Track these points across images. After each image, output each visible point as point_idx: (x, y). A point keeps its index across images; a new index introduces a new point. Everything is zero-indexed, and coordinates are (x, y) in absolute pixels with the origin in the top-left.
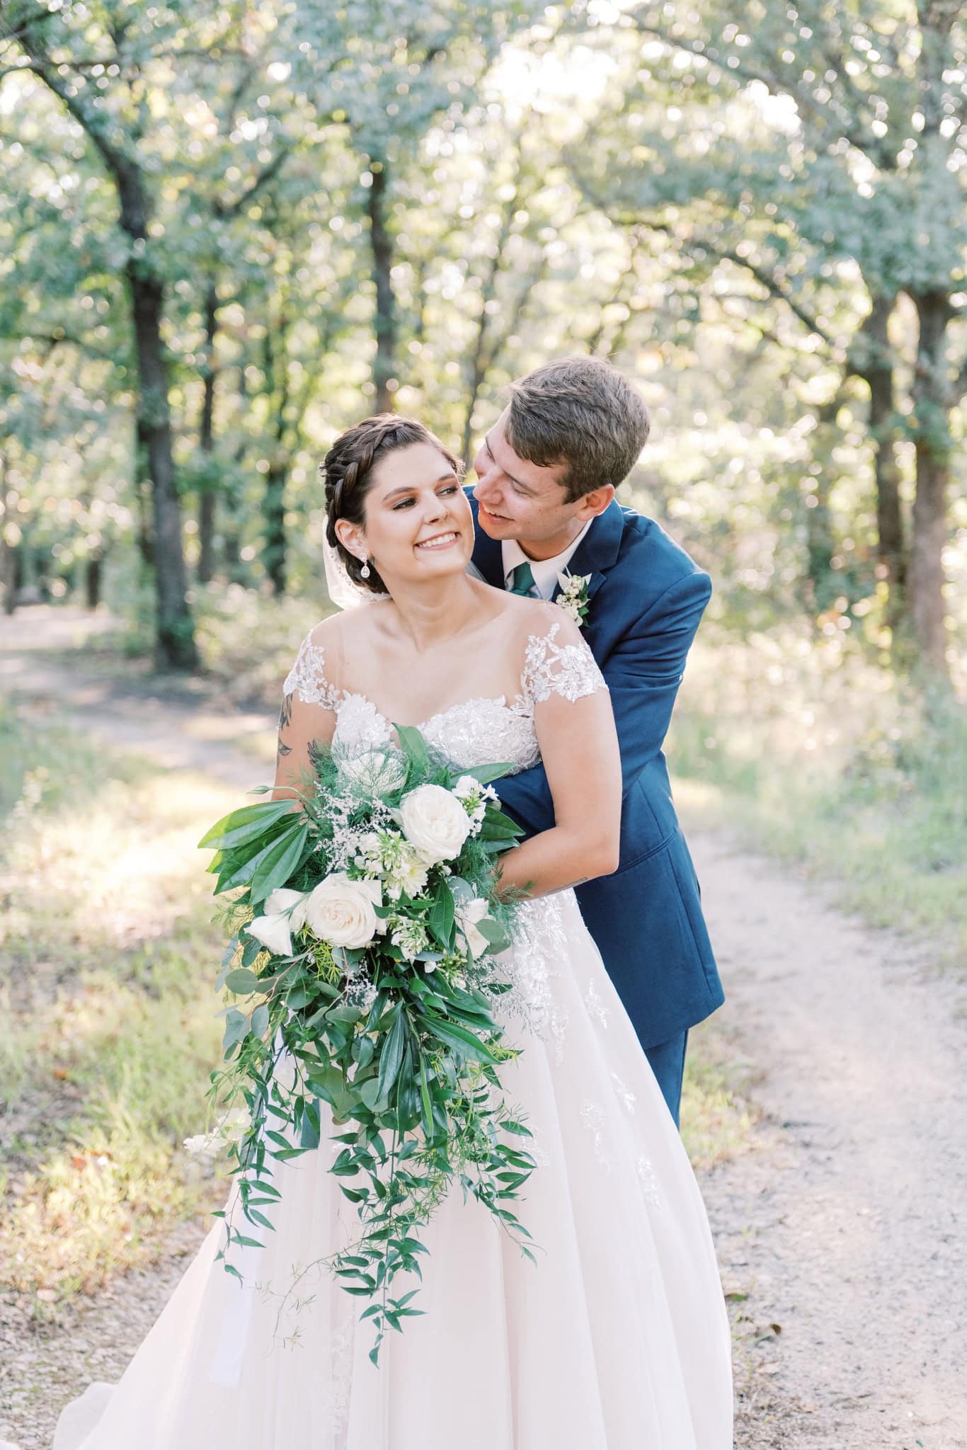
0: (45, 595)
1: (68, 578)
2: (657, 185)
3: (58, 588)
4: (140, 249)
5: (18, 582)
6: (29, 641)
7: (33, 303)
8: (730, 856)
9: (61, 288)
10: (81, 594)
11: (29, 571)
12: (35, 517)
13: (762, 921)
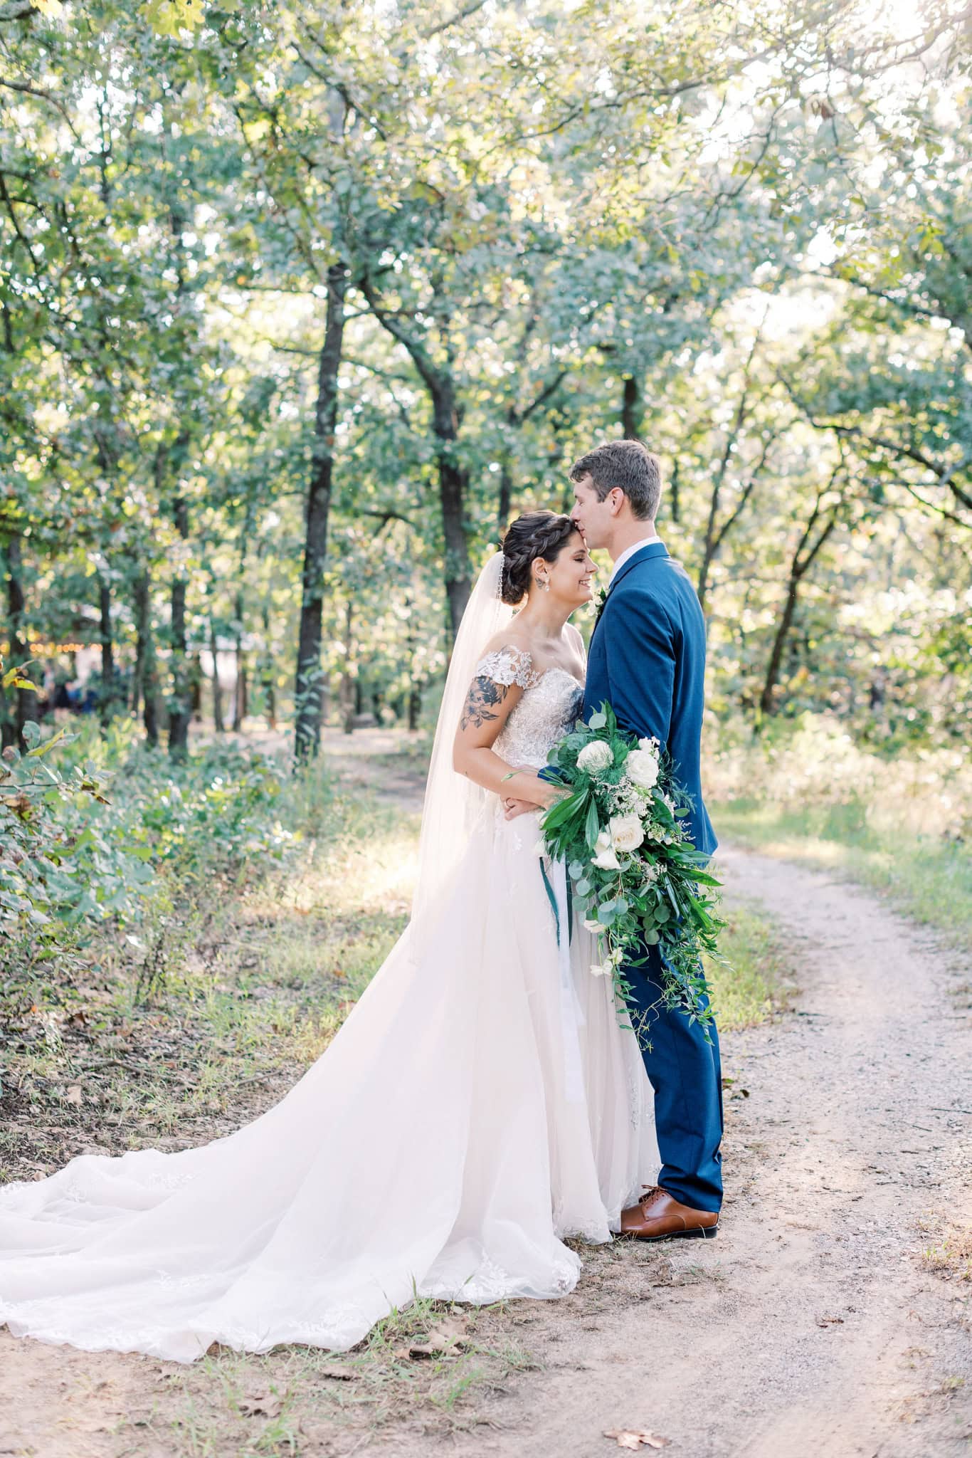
0: (379, 721)
1: (395, 706)
2: (841, 398)
3: (387, 713)
4: (448, 447)
5: (359, 709)
6: (360, 749)
7: (368, 485)
8: (836, 884)
9: (389, 475)
10: (405, 721)
11: (367, 700)
12: (374, 657)
13: (844, 918)
